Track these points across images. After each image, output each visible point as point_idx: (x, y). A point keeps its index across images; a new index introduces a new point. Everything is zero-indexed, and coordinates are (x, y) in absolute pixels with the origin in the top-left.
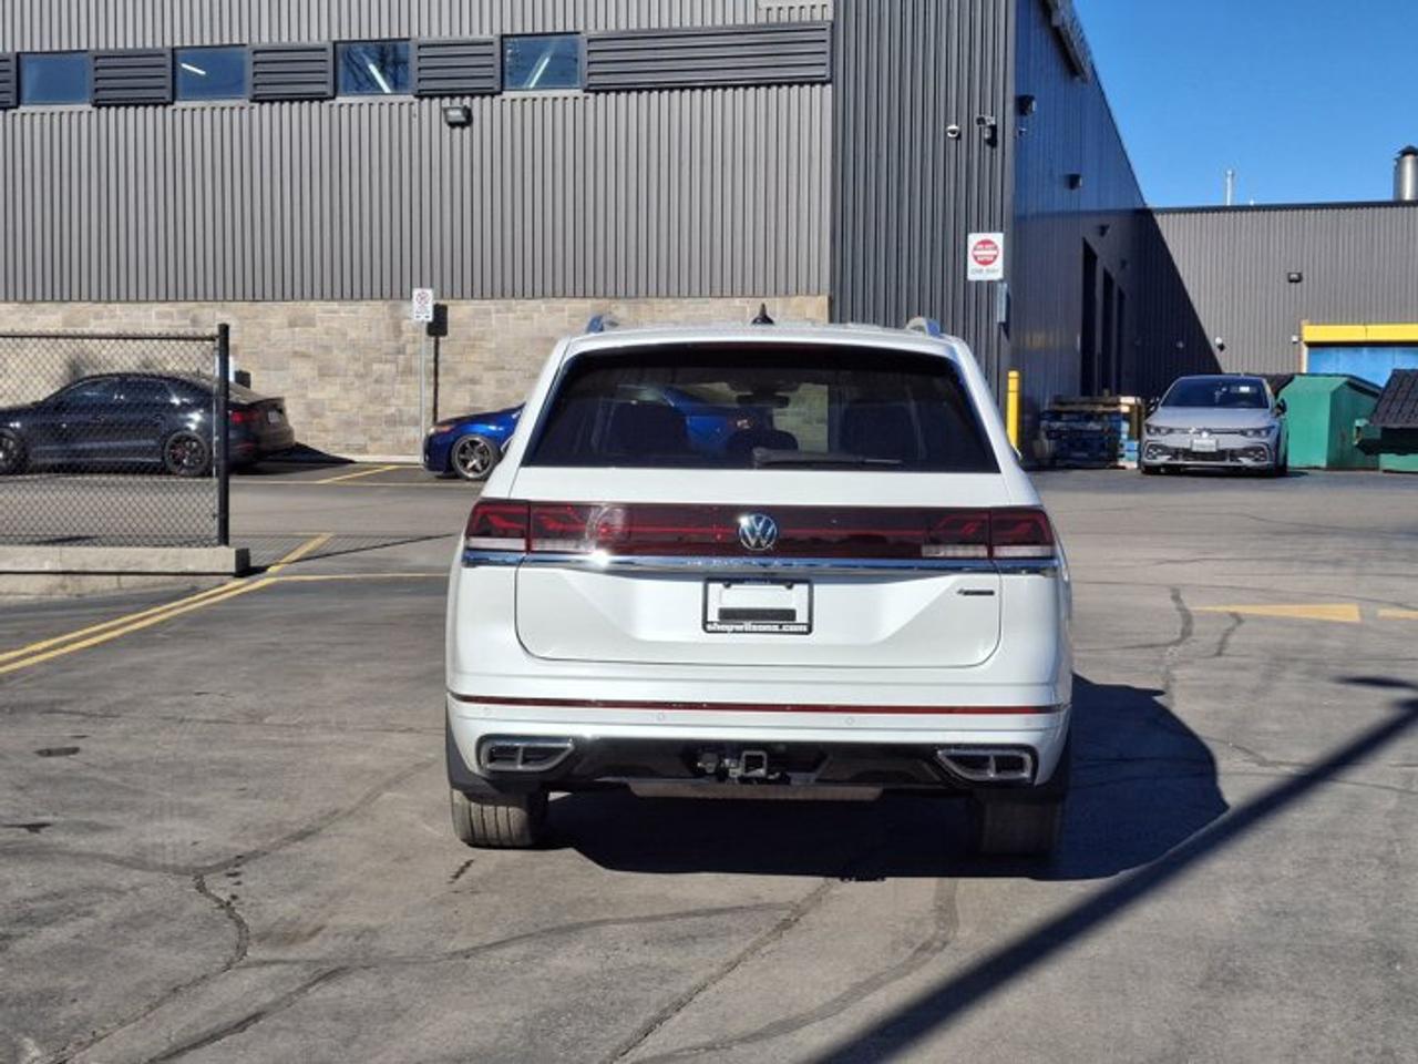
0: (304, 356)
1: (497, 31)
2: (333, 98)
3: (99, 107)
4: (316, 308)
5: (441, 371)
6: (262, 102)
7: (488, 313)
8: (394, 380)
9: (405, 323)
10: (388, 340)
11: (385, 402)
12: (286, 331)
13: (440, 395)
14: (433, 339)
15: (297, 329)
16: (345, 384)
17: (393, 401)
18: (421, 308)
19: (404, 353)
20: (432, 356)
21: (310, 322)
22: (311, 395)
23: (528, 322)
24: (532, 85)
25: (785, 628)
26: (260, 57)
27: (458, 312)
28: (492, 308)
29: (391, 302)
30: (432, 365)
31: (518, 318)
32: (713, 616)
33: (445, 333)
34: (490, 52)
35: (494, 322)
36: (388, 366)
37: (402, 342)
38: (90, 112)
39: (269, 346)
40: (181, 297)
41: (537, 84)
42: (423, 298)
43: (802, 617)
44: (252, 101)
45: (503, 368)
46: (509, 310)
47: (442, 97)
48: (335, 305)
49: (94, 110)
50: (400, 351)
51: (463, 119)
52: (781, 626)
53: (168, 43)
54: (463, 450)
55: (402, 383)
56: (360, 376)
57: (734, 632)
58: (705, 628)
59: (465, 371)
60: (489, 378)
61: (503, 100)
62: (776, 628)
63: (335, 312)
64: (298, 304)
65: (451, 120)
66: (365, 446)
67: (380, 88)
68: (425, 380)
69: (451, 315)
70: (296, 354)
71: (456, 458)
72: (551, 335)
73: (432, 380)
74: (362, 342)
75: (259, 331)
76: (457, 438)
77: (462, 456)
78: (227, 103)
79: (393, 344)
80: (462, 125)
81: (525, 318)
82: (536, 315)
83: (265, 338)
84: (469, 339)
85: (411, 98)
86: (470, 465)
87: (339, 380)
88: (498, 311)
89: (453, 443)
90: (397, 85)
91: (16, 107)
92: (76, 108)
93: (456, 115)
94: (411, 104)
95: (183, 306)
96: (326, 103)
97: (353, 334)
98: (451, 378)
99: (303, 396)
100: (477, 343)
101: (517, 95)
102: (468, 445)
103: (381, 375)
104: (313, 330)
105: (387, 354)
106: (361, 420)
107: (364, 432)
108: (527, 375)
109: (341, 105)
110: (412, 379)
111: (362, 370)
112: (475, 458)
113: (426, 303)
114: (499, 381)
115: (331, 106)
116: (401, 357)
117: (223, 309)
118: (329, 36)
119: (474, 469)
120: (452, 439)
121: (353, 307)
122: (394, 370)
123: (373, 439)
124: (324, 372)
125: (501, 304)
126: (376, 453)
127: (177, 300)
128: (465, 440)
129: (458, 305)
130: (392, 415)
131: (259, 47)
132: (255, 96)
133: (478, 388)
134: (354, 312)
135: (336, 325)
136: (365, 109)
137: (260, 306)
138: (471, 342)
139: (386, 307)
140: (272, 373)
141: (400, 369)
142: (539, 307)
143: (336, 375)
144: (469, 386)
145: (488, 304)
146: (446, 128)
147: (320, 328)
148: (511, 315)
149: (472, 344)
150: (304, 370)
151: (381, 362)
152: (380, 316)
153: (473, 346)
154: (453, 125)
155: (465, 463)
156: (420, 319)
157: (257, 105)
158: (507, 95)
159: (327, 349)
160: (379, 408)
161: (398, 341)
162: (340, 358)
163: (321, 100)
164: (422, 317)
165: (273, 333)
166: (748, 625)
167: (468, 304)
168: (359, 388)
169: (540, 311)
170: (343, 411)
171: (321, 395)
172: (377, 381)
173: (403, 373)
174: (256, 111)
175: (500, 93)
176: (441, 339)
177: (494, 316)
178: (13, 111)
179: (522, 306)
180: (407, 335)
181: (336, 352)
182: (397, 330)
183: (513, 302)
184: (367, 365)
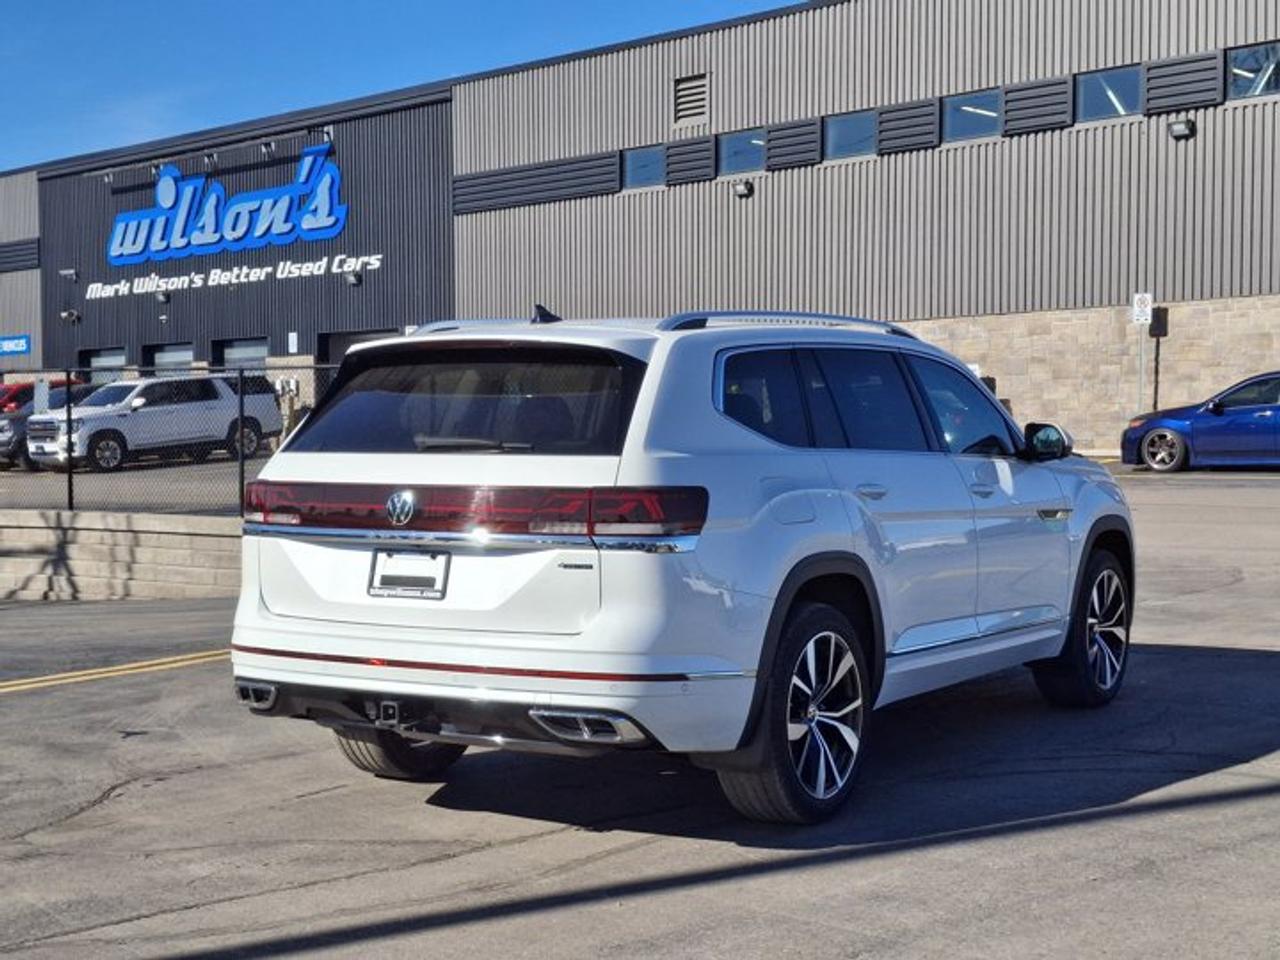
0: (1041, 361)
1: (1221, 46)
2: (1072, 125)
3: (882, 155)
4: (1052, 317)
5: (1161, 369)
6: (1012, 136)
7: (1205, 313)
8: (1118, 380)
9: (1128, 327)
10: (1114, 343)
11: (1110, 400)
12: (1028, 339)
13: (1160, 391)
14: (1154, 340)
15: (1035, 337)
16: (1075, 385)
17: (1117, 400)
18: (1141, 311)
19: (1128, 355)
20: (1153, 356)
21: (1046, 330)
22: (1046, 396)
23: (1244, 319)
24: (1258, 92)
25: (425, 595)
26: (1011, 96)
27: (1177, 314)
28: (1210, 308)
29: (1117, 308)
30: (1153, 364)
31: (1234, 316)
32: (377, 582)
33: (1165, 335)
34: (1213, 66)
35: (1211, 321)
36: (1112, 368)
37: (1126, 344)
38: (876, 161)
39: (1012, 354)
40: (942, 315)
41: (1262, 90)
42: (1142, 302)
43: (439, 585)
44: (1003, 136)
45: (1219, 364)
46: (1227, 308)
47: (1168, 113)
48: (1067, 314)
49: (879, 158)
50: (1124, 352)
51: (1187, 132)
52: (422, 592)
53: (937, 94)
54: (1152, 443)
55: (1127, 381)
56: (1089, 377)
57: (389, 596)
58: (368, 592)
59: (1183, 369)
60: (1205, 374)
61: (1225, 110)
62: (418, 594)
63: (1068, 320)
64: (1037, 315)
65: (1175, 134)
66: (1092, 441)
67: (1115, 110)
68: (1147, 378)
69: (1173, 317)
70: (1033, 360)
71: (1145, 450)
72: (1267, 330)
73: (1153, 378)
74: (1091, 346)
75: (1004, 340)
76: (1147, 432)
77: (1151, 450)
78: (983, 140)
79: (1118, 346)
80: (1186, 137)
81: (1242, 315)
82: (1252, 312)
83: (1009, 346)
84: (1188, 338)
85: (1140, 117)
86: (1159, 457)
87: (1069, 381)
88: (1215, 310)
89: (1144, 437)
90: (1131, 106)
91: (820, 162)
92: (864, 158)
93: (1181, 129)
94: (1141, 122)
95: (943, 322)
96: (1066, 131)
97: (1082, 339)
98: (1171, 376)
99: (1039, 397)
100: (1195, 341)
101: (1239, 103)
102: (1156, 439)
103: (1108, 376)
104: (1048, 337)
105: (1111, 356)
106: (1088, 418)
107: (1091, 428)
108: (1243, 371)
109: (1078, 132)
110: (1133, 378)
111: (1090, 372)
112: (1163, 450)
113: (1146, 306)
114: (1215, 377)
115: (1070, 133)
116: (1125, 357)
117: (974, 324)
118: (1070, 69)
119: (1163, 461)
120: (1142, 433)
121: (1085, 315)
122: (1118, 370)
123: (1098, 434)
124: (1057, 376)
125: (1219, 303)
126: (1102, 447)
127: (939, 317)
128: (1153, 434)
129: (1180, 306)
130: (1116, 412)
131: (1011, 88)
132: (1006, 131)
133: (1195, 385)
134: (1086, 319)
135: (1068, 331)
136: (1099, 132)
137: (1004, 318)
138: (1191, 341)
139: (1113, 312)
140: (1014, 377)
141: (1124, 369)
142: (1254, 303)
143: (1067, 378)
144: (1187, 384)
145: (1207, 305)
146: (1172, 141)
147: (1054, 336)
148: (1228, 313)
149: (1191, 343)
150: (1040, 374)
151: (1107, 363)
152: (1106, 322)
153: (1192, 345)
154: (1178, 138)
155: (1154, 455)
156: (1140, 322)
157: (1007, 140)
158: (1229, 104)
159: (1060, 353)
160: (1104, 405)
161: (1123, 342)
162: (1071, 361)
163: (1062, 129)
164: (1142, 320)
165: (1015, 341)
166: (399, 591)
167: (1189, 305)
168: (1087, 389)
169: (1256, 308)
170: (1071, 410)
171: (1054, 396)
172: (1104, 381)
173: (1127, 373)
174: (1006, 145)
175: (1222, 103)
176: (1162, 339)
177: (1211, 315)
178: (819, 166)
179: (1237, 304)
180: (1131, 338)
181: (1068, 356)
182: (1122, 333)
183: (1230, 300)
184: (1095, 366)
